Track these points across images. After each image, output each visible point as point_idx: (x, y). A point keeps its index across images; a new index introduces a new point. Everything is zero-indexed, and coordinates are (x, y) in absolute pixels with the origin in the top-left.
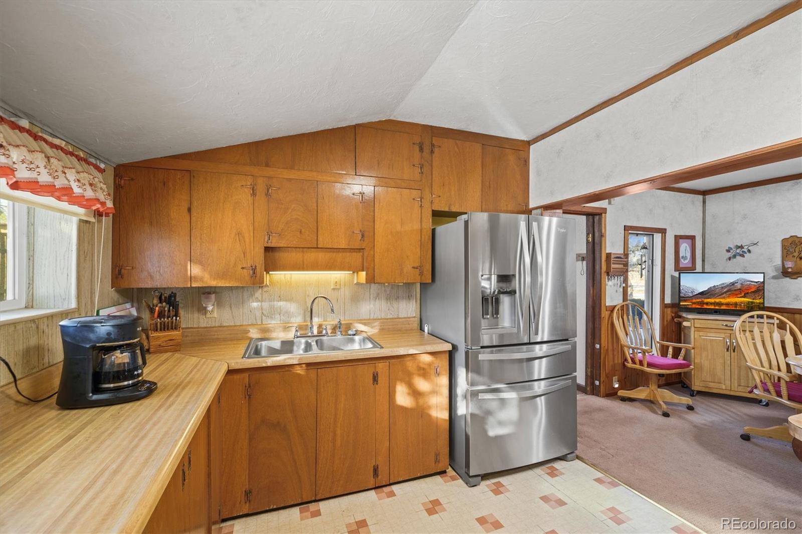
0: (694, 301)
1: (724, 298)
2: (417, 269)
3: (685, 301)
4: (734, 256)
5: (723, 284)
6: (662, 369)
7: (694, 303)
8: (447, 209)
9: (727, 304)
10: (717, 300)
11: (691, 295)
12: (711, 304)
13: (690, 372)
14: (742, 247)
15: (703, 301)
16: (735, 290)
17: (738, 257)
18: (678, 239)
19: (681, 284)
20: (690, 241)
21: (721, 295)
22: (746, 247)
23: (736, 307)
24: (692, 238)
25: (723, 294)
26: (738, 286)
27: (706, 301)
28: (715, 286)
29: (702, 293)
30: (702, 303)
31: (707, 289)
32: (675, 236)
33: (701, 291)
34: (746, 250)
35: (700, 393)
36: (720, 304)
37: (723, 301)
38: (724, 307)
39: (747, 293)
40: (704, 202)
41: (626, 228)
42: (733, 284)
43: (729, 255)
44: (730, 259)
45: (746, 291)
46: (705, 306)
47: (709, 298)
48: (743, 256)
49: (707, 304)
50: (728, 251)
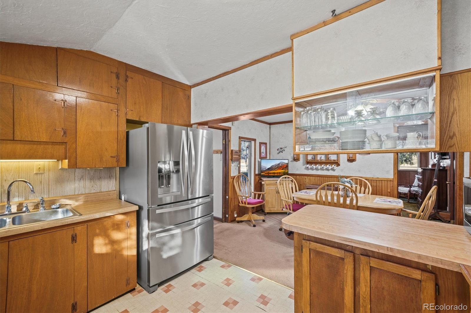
0: (266, 172)
1: (276, 170)
2: (115, 158)
3: (263, 173)
4: (280, 152)
5: (276, 164)
6: (253, 205)
7: (266, 173)
8: (137, 119)
9: (277, 173)
10: (274, 172)
11: (265, 170)
12: (272, 173)
13: (264, 205)
14: (282, 148)
15: (269, 172)
16: (280, 167)
17: (281, 153)
18: (261, 144)
19: (262, 165)
20: (265, 145)
21: (275, 169)
22: (283, 149)
23: (280, 174)
24: (266, 144)
25: (276, 169)
26: (281, 165)
27: (270, 172)
28: (273, 165)
29: (269, 169)
30: (269, 173)
31: (270, 167)
32: (260, 143)
33: (268, 168)
34: (283, 150)
35: (268, 213)
36: (274, 173)
37: (276, 172)
38: (276, 175)
39: (284, 168)
40: (270, 128)
41: (240, 138)
42: (279, 164)
43: (278, 152)
44: (278, 153)
45: (283, 167)
46: (270, 175)
47: (271, 171)
48: (282, 152)
49: (270, 173)
50: (278, 150)
